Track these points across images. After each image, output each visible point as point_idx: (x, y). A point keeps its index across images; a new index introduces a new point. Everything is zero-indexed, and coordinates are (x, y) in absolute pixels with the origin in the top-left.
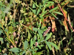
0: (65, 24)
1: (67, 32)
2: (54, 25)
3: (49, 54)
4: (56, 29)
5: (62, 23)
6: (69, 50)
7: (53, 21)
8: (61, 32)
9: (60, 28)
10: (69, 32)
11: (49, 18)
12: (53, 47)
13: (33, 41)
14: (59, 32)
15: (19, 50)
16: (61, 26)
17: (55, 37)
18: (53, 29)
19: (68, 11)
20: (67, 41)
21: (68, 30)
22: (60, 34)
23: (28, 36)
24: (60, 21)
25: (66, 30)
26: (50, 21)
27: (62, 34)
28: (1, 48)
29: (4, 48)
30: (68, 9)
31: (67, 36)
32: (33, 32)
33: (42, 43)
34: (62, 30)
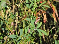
0: (54, 16)
1: (56, 22)
2: (45, 18)
3: (41, 40)
4: (47, 20)
5: (52, 15)
6: (56, 36)
7: (44, 14)
8: (51, 23)
9: (50, 20)
10: (57, 23)
11: (41, 12)
12: (43, 34)
13: (27, 29)
14: (49, 23)
15: (16, 37)
16: (51, 18)
17: (45, 26)
18: (45, 20)
19: (57, 6)
20: (56, 30)
21: (56, 21)
22: (50, 25)
23: (23, 25)
24: (50, 14)
25: (55, 21)
26: (42, 14)
27: (52, 24)
28: (3, 35)
29: (5, 35)
30: (56, 4)
31: (55, 26)
32: (27, 22)
33: (35, 31)
34: (52, 22)
